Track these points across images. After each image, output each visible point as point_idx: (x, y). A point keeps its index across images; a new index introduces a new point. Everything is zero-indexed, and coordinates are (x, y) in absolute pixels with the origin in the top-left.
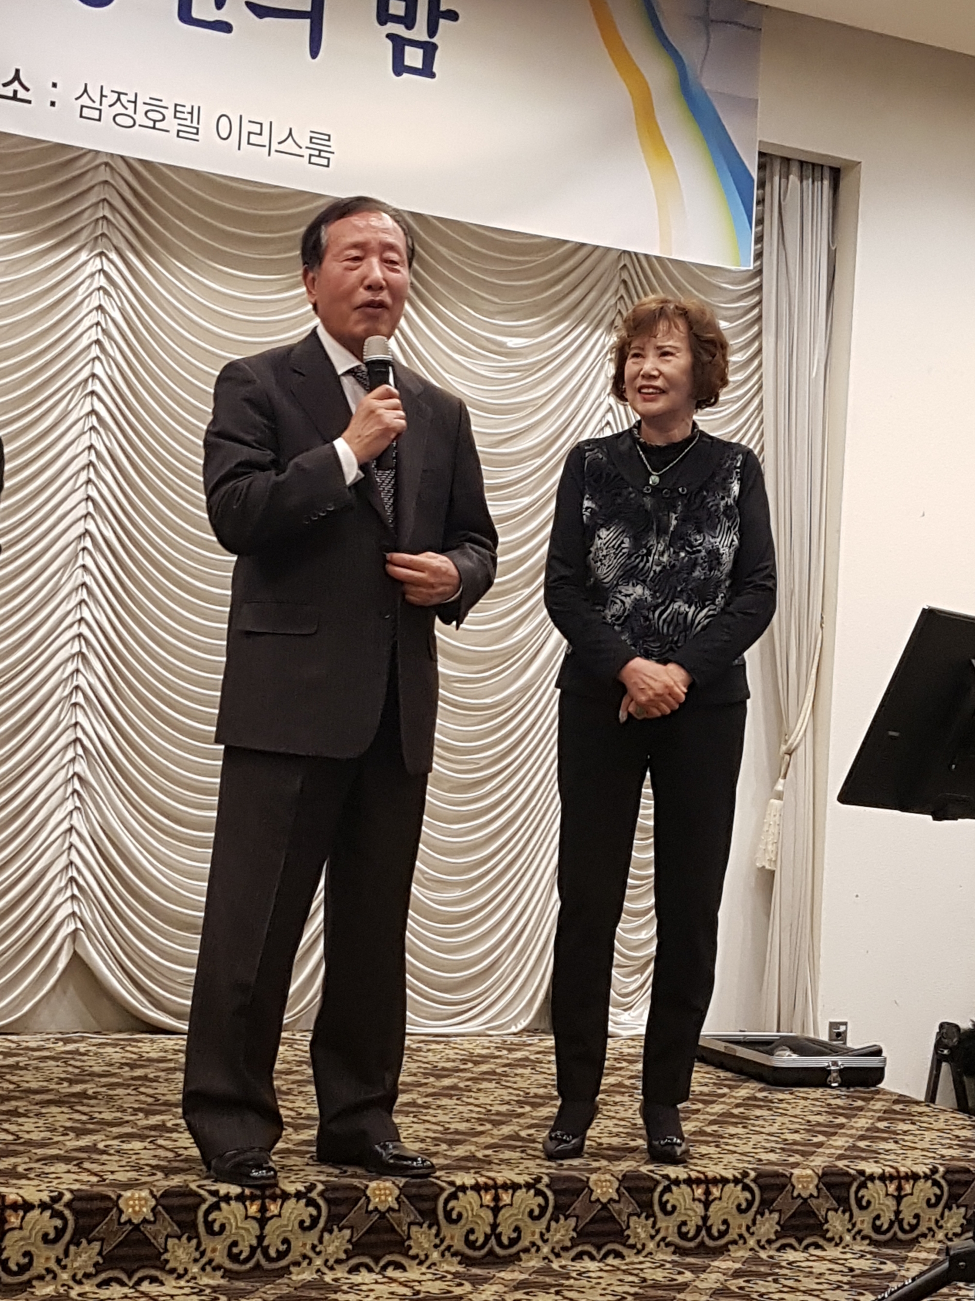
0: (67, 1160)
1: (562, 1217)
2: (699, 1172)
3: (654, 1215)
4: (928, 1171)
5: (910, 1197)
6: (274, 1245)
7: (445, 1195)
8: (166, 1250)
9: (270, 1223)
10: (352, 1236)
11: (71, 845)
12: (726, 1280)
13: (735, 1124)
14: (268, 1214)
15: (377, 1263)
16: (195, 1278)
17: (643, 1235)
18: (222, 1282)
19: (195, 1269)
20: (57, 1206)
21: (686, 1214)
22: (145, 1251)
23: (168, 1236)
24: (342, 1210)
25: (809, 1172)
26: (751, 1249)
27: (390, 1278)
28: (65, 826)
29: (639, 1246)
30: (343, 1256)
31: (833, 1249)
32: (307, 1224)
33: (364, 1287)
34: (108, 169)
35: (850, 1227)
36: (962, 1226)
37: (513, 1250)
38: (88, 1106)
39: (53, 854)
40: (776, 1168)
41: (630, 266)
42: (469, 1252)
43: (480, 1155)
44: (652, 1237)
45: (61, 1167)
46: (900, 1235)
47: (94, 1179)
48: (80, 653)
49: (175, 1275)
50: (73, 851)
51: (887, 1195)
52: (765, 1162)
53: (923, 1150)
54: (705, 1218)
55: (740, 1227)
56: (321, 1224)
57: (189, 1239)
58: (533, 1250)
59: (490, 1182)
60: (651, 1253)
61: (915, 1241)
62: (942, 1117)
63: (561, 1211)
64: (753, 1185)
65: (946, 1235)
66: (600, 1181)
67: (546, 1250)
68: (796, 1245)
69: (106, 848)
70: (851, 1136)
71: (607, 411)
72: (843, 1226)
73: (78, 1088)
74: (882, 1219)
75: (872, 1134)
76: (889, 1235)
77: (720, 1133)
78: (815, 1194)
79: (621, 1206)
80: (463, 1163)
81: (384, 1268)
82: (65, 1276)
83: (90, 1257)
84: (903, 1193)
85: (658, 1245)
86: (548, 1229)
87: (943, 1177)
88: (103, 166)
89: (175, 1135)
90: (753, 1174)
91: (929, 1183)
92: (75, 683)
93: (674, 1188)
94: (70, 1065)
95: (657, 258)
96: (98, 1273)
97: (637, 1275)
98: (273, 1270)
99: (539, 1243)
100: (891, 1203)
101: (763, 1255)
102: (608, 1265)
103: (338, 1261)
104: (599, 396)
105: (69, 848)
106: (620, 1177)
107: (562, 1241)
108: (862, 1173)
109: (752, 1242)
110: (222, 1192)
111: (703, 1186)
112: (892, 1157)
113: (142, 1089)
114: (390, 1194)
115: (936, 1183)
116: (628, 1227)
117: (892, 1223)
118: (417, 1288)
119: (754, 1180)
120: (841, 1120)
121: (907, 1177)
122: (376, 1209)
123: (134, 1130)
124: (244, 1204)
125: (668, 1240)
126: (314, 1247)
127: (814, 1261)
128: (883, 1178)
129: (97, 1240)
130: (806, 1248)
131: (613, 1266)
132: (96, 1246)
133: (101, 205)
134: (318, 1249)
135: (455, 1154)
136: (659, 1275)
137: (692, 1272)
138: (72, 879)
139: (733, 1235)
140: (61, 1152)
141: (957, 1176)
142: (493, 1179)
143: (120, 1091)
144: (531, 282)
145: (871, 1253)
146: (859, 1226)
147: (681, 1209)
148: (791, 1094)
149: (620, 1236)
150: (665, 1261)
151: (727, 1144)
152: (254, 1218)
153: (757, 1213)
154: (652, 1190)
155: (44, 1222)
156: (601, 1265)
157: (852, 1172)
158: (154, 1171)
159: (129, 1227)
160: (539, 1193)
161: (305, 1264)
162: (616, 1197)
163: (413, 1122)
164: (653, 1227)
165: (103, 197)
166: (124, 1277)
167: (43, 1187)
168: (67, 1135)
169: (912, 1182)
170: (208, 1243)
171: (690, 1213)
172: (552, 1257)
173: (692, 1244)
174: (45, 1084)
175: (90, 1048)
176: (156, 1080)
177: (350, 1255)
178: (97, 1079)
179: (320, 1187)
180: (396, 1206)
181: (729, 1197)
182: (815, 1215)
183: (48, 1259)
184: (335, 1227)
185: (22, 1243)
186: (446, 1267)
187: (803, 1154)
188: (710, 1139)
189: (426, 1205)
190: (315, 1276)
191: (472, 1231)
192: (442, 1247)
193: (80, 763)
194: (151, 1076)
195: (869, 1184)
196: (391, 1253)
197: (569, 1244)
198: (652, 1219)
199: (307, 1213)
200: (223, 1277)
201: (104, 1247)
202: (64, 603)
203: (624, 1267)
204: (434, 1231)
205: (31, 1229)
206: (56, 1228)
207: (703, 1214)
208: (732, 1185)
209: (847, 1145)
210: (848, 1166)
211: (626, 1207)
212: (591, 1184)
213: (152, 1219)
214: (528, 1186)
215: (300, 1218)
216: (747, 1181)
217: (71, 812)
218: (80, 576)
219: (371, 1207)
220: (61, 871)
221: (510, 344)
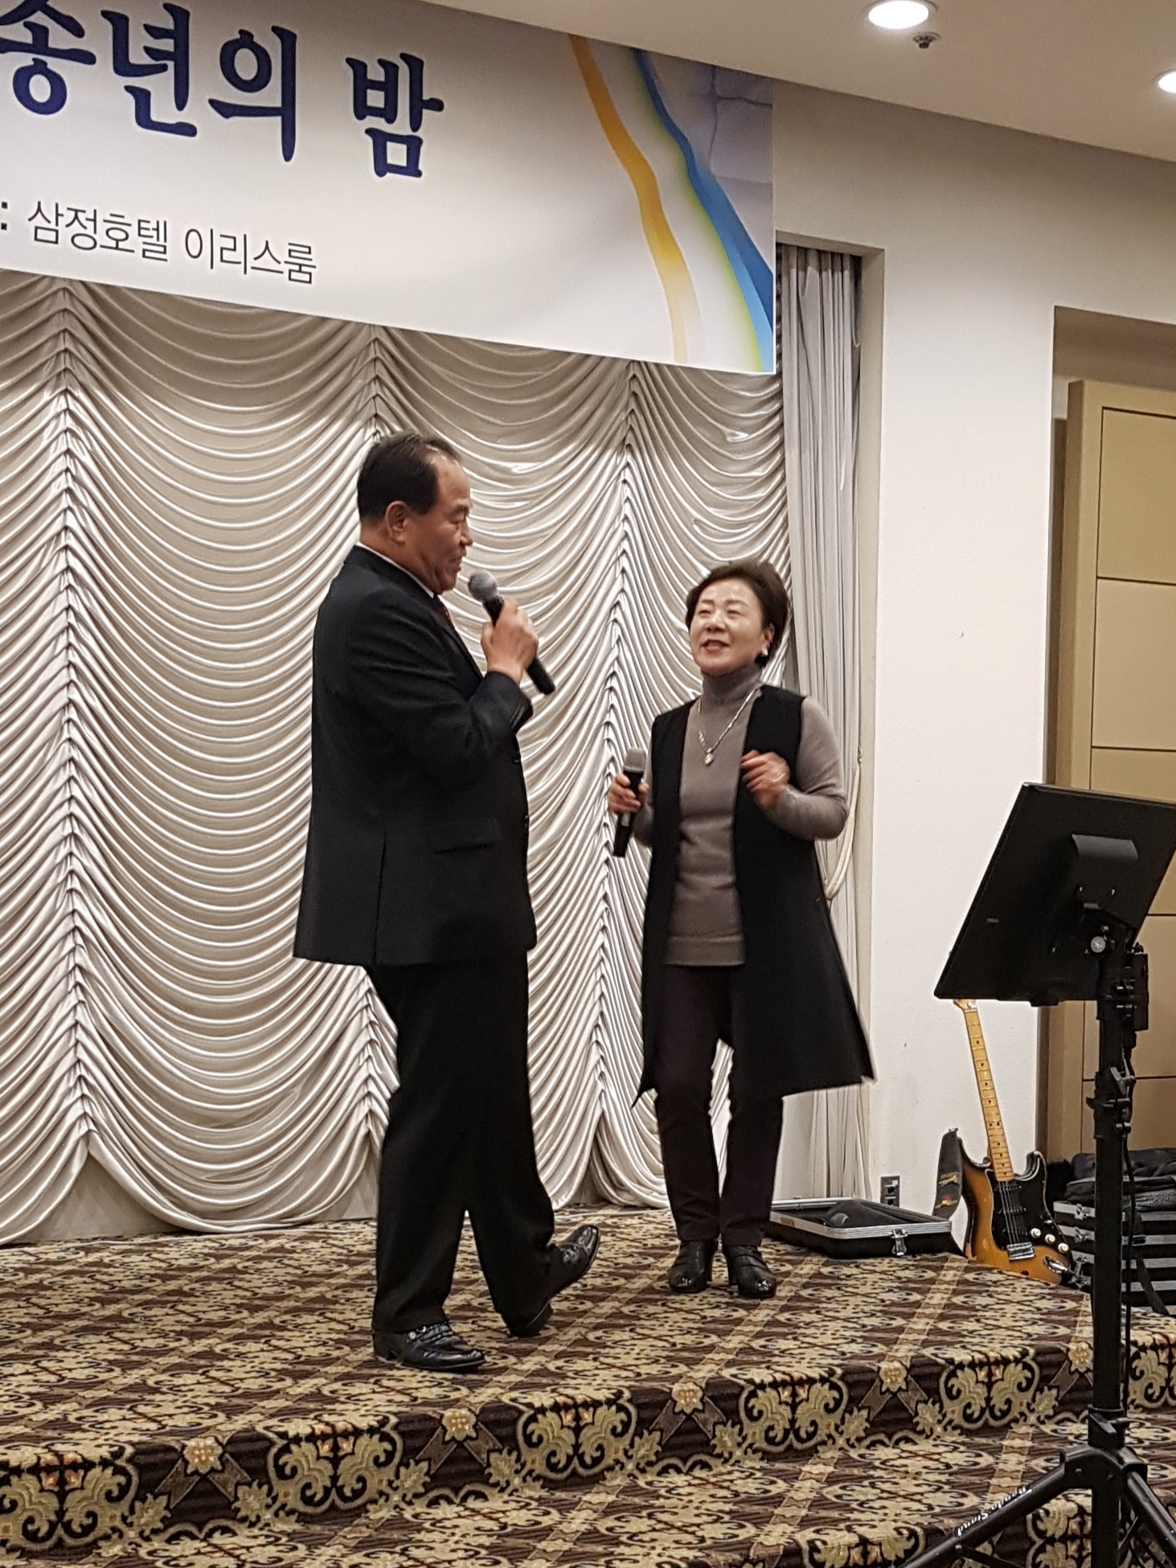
0: (120, 1403)
1: (646, 1433)
2: (784, 1373)
3: (741, 1423)
4: (1018, 1355)
5: (1000, 1383)
6: (349, 1484)
7: (524, 1418)
8: (237, 1499)
9: (343, 1462)
10: (429, 1470)
11: (77, 1042)
12: (821, 1488)
13: (808, 1310)
14: (341, 1453)
15: (456, 1494)
16: (268, 1525)
17: (729, 1444)
18: (297, 1527)
19: (268, 1516)
20: (119, 1462)
21: (773, 1419)
22: (213, 1501)
23: (238, 1484)
24: (417, 1443)
25: (897, 1365)
26: (840, 1449)
27: (473, 1510)
28: (69, 1022)
29: (726, 1455)
30: (421, 1490)
31: (925, 1441)
32: (382, 1459)
33: (447, 1524)
34: (67, 295)
35: (940, 1417)
36: (1054, 1407)
37: (597, 1469)
38: (125, 1331)
39: (59, 1052)
40: (862, 1362)
41: (639, 375)
42: (553, 1475)
43: (551, 1367)
44: (739, 1445)
45: (113, 1413)
46: (992, 1422)
47: (153, 1426)
48: (73, 835)
49: (247, 1524)
50: (80, 1048)
51: (977, 1382)
52: (848, 1355)
53: (1007, 1329)
54: (793, 1421)
55: (828, 1426)
56: (396, 1460)
57: (260, 1486)
58: (617, 1468)
59: (570, 1401)
60: (738, 1461)
61: (1008, 1426)
62: (1019, 1285)
63: (644, 1425)
64: (840, 1383)
65: (1038, 1418)
66: (684, 1391)
67: (630, 1466)
68: (886, 1440)
69: (115, 1043)
70: (929, 1316)
71: (623, 539)
72: (934, 1417)
73: (111, 1310)
74: (973, 1407)
75: (950, 1312)
76: (980, 1423)
77: (795, 1321)
78: (904, 1387)
79: (706, 1415)
80: (537, 1380)
81: (464, 1499)
82: (132, 1534)
83: (157, 1513)
84: (994, 1379)
85: (746, 1452)
86: (632, 1445)
87: (1034, 1359)
88: (61, 294)
89: (226, 1364)
90: (839, 1371)
91: (1020, 1366)
92: (69, 868)
93: (760, 1393)
94: (98, 1280)
95: (669, 366)
96: (166, 1528)
97: (728, 1488)
98: (349, 1511)
99: (623, 1459)
100: (982, 1390)
101: (854, 1454)
102: (695, 1478)
103: (417, 1496)
104: (613, 523)
105: (76, 1045)
106: (703, 1385)
107: (648, 1456)
108: (951, 1361)
109: (841, 1442)
110: (291, 1434)
111: (790, 1388)
112: (977, 1340)
113: (180, 1307)
114: (467, 1422)
115: (1026, 1366)
116: (714, 1436)
117: (983, 1411)
118: (503, 1520)
119: (842, 1378)
120: (916, 1297)
121: (997, 1363)
122: (453, 1439)
123: (181, 1360)
124: (315, 1444)
125: (755, 1446)
126: (390, 1483)
127: (907, 1458)
128: (973, 1365)
129: (162, 1494)
130: (897, 1442)
131: (701, 1479)
132: (163, 1500)
133: (62, 335)
134: (394, 1485)
135: (525, 1367)
136: (751, 1487)
137: (785, 1480)
138: (81, 1077)
139: (821, 1435)
140: (111, 1394)
141: (1048, 1357)
142: (573, 1398)
143: (156, 1311)
144: (534, 400)
145: (963, 1444)
146: (949, 1416)
147: (767, 1414)
148: (857, 1267)
149: (707, 1446)
150: (753, 1468)
151: (806, 1336)
152: (326, 1458)
153: (845, 1411)
154: (738, 1396)
155: (105, 1479)
156: (689, 1478)
157: (942, 1362)
158: (215, 1412)
159: (197, 1478)
160: (621, 1409)
161: (382, 1501)
162: (700, 1407)
163: (474, 1330)
164: (740, 1434)
165: (62, 328)
166: (193, 1529)
167: (100, 1441)
168: (112, 1370)
169: (1002, 1367)
170: (280, 1487)
171: (778, 1417)
172: (636, 1473)
173: (781, 1448)
174: (76, 1306)
175: (115, 1257)
176: (191, 1293)
177: (428, 1487)
178: (130, 1297)
179: (393, 1420)
180: (474, 1435)
181: (816, 1398)
182: (905, 1409)
183: (112, 1518)
184: (412, 1461)
185: (84, 1504)
186: (529, 1493)
187: (888, 1343)
188: (786, 1330)
189: (504, 1431)
190: (393, 1513)
191: (553, 1453)
192: (524, 1473)
193: (81, 954)
194: (186, 1289)
195: (959, 1373)
196: (470, 1483)
197: (654, 1458)
198: (738, 1426)
199: (379, 1448)
200: (297, 1521)
201: (172, 1500)
202: (52, 782)
203: (713, 1480)
204: (514, 1455)
205: (94, 1488)
206: (119, 1484)
207: (790, 1417)
208: (818, 1385)
209: (928, 1327)
210: (936, 1355)
211: (712, 1416)
212: (673, 1396)
213: (220, 1468)
214: (609, 1403)
215: (374, 1455)
216: (834, 1379)
217: (75, 1007)
218: (67, 751)
219: (447, 1438)
220: (69, 1070)
221: (515, 470)
